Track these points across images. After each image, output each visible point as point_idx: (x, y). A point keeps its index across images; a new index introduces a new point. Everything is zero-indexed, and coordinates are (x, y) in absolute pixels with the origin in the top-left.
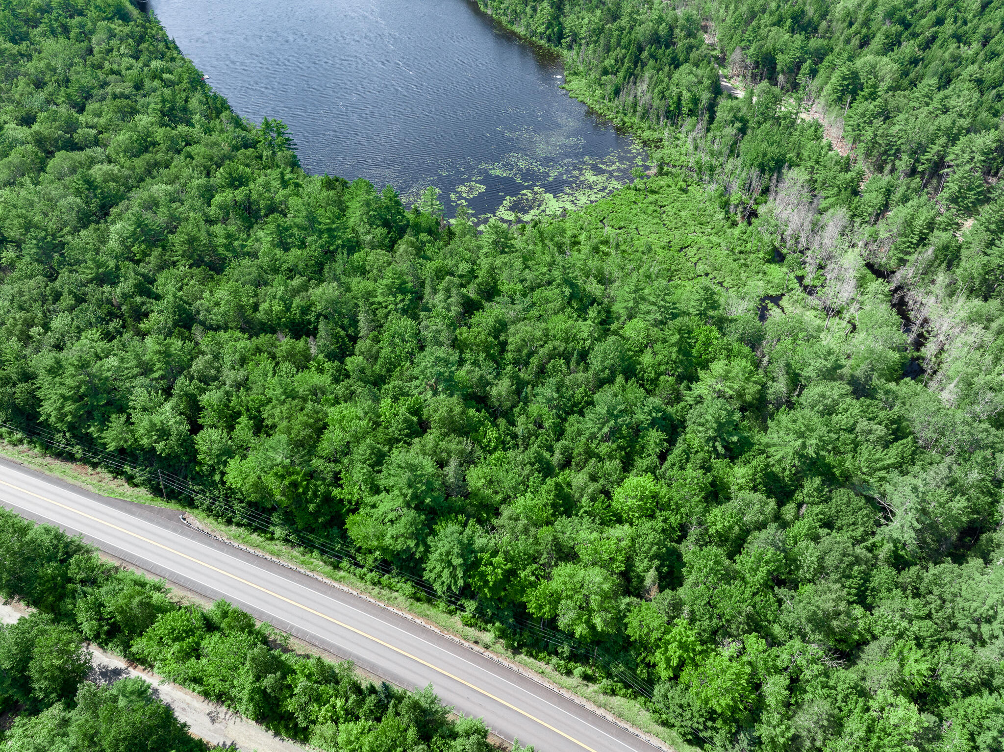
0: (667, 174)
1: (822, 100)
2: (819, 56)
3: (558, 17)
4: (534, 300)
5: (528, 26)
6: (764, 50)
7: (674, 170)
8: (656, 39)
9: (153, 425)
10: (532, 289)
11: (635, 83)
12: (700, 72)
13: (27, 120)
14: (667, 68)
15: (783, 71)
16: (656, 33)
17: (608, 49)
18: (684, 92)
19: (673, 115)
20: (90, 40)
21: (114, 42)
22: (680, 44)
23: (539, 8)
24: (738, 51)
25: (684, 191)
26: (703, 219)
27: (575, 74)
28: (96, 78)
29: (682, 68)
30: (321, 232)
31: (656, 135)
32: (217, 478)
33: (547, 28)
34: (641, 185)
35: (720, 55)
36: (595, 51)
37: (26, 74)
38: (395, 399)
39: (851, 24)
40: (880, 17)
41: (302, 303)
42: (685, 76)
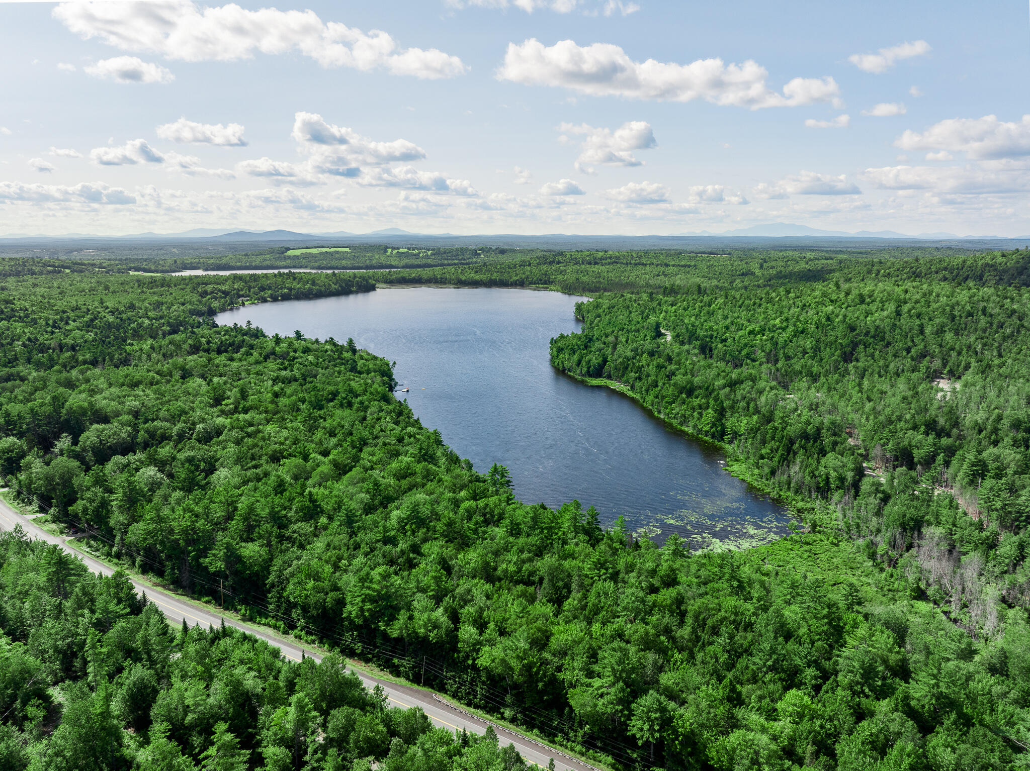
0: (819, 532)
1: (958, 485)
2: (951, 452)
3: (721, 420)
4: (708, 590)
5: (695, 426)
6: (901, 445)
7: (826, 530)
8: (805, 436)
9: (429, 620)
10: (705, 584)
11: (788, 466)
12: (845, 460)
13: (326, 453)
14: (816, 456)
15: (920, 463)
16: (805, 431)
17: (764, 442)
18: (831, 472)
19: (824, 491)
20: (366, 412)
21: (382, 414)
22: (827, 440)
23: (704, 414)
24: (879, 448)
25: (837, 545)
26: (854, 565)
27: (736, 460)
28: (372, 433)
29: (828, 456)
30: (542, 529)
31: (809, 505)
32: (470, 662)
33: (711, 428)
34: (796, 537)
35: (864, 453)
36: (752, 444)
37: (324, 428)
38: (604, 624)
39: (980, 431)
40: (1006, 427)
41: (530, 569)
42: (831, 461)
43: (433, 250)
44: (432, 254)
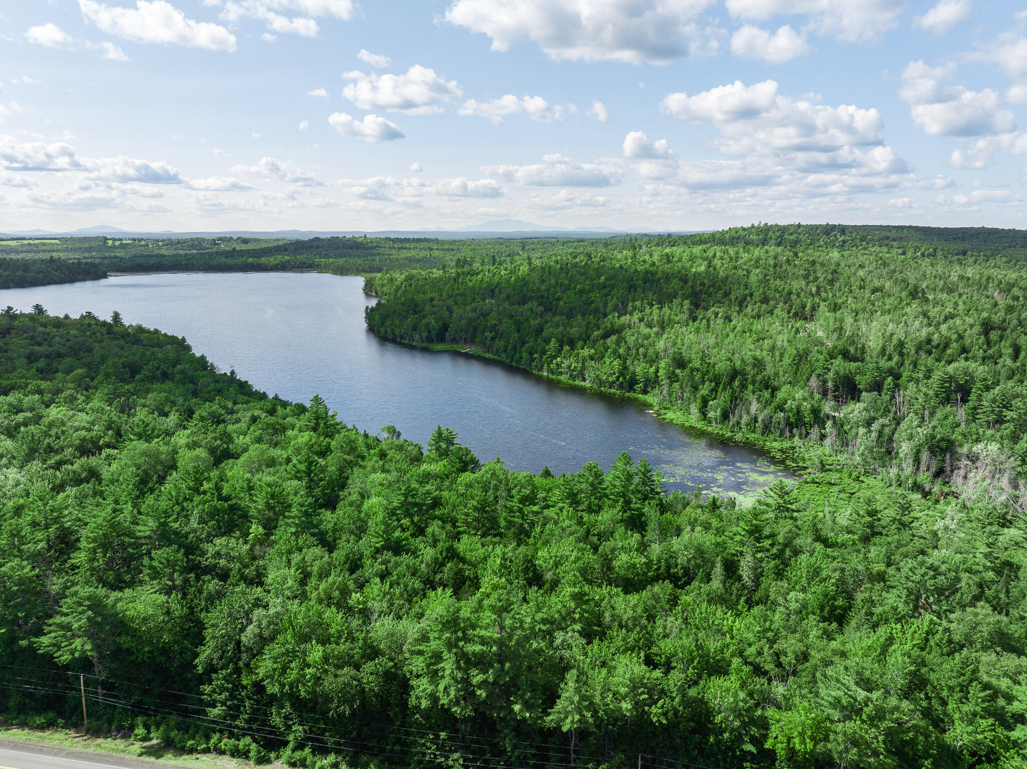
3: (626, 368)
5: (596, 378)
8: (736, 374)
15: (865, 389)
18: (804, 404)
19: (796, 426)
27: (665, 408)
33: (619, 377)
43: (164, 240)
44: (163, 245)
